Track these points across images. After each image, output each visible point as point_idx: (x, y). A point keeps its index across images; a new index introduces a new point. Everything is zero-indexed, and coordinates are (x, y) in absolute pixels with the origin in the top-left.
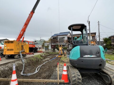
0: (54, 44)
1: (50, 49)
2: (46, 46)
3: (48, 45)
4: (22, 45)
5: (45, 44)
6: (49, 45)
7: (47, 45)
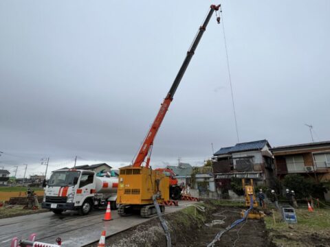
0: (224, 177)
1: (212, 192)
2: (201, 182)
3: (206, 178)
4: (157, 178)
5: (197, 176)
6: (209, 178)
7: (202, 180)
